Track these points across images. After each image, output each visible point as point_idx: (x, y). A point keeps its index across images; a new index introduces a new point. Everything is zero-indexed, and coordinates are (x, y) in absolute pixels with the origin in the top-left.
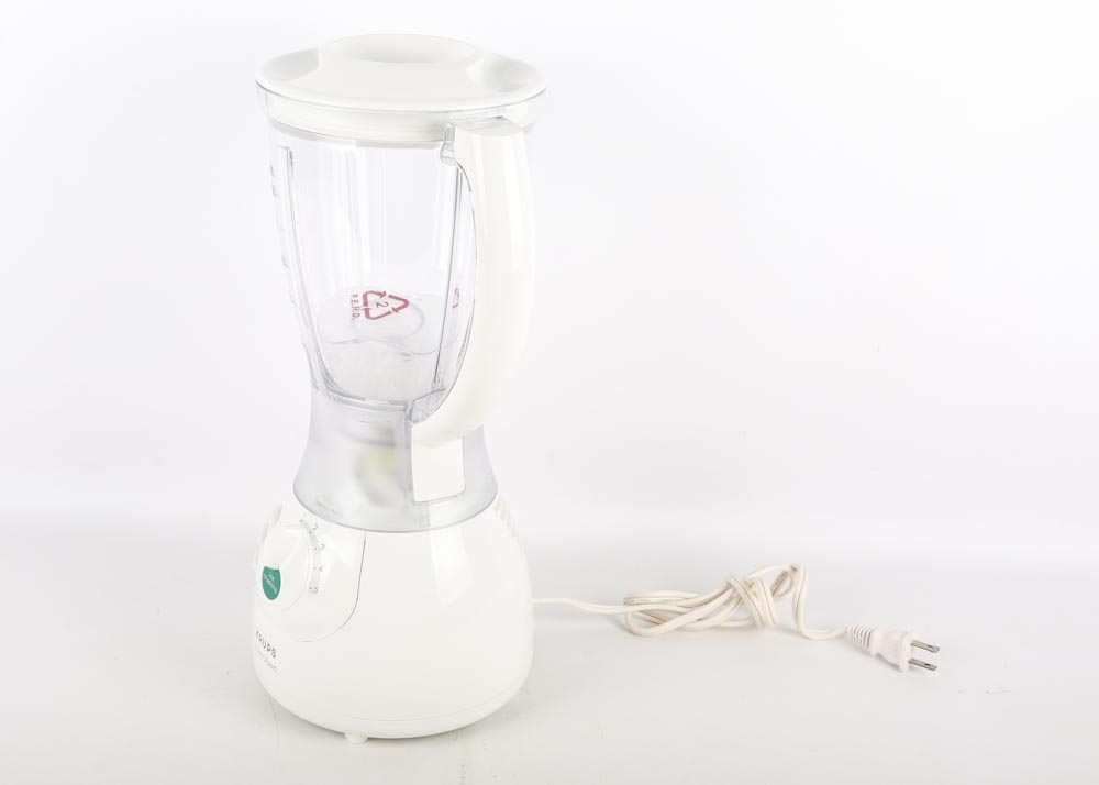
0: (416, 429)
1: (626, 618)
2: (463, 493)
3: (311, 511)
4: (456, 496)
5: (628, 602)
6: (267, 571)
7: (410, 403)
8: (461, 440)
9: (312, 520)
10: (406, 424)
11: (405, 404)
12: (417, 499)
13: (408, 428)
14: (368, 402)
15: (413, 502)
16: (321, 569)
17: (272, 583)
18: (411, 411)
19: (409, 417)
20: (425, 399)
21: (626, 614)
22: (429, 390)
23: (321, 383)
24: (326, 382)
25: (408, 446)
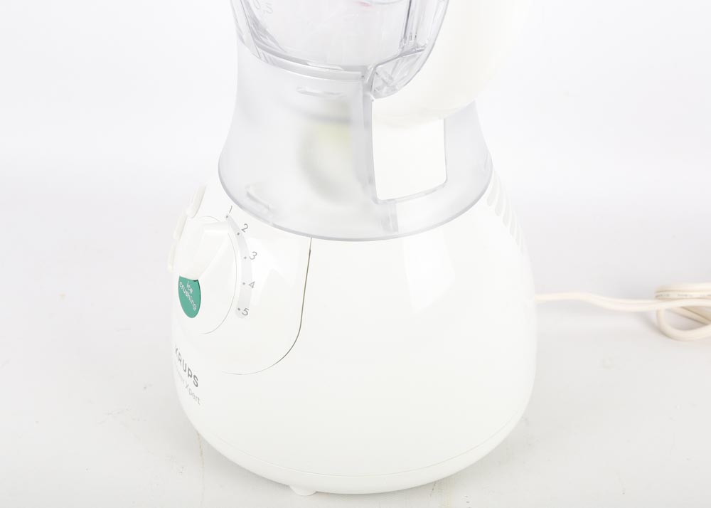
0: (378, 105)
1: (657, 316)
2: (443, 185)
3: (241, 206)
4: (434, 190)
5: (661, 295)
6: (183, 280)
7: (371, 68)
8: (442, 121)
9: (240, 217)
10: (365, 97)
11: (364, 69)
12: (382, 194)
13: (367, 103)
14: (313, 67)
15: (376, 200)
16: (252, 285)
17: (191, 296)
18: (371, 81)
19: (369, 87)
20: (392, 64)
21: (658, 312)
22: (397, 51)
23: (247, 35)
24: (253, 34)
25: (368, 125)
